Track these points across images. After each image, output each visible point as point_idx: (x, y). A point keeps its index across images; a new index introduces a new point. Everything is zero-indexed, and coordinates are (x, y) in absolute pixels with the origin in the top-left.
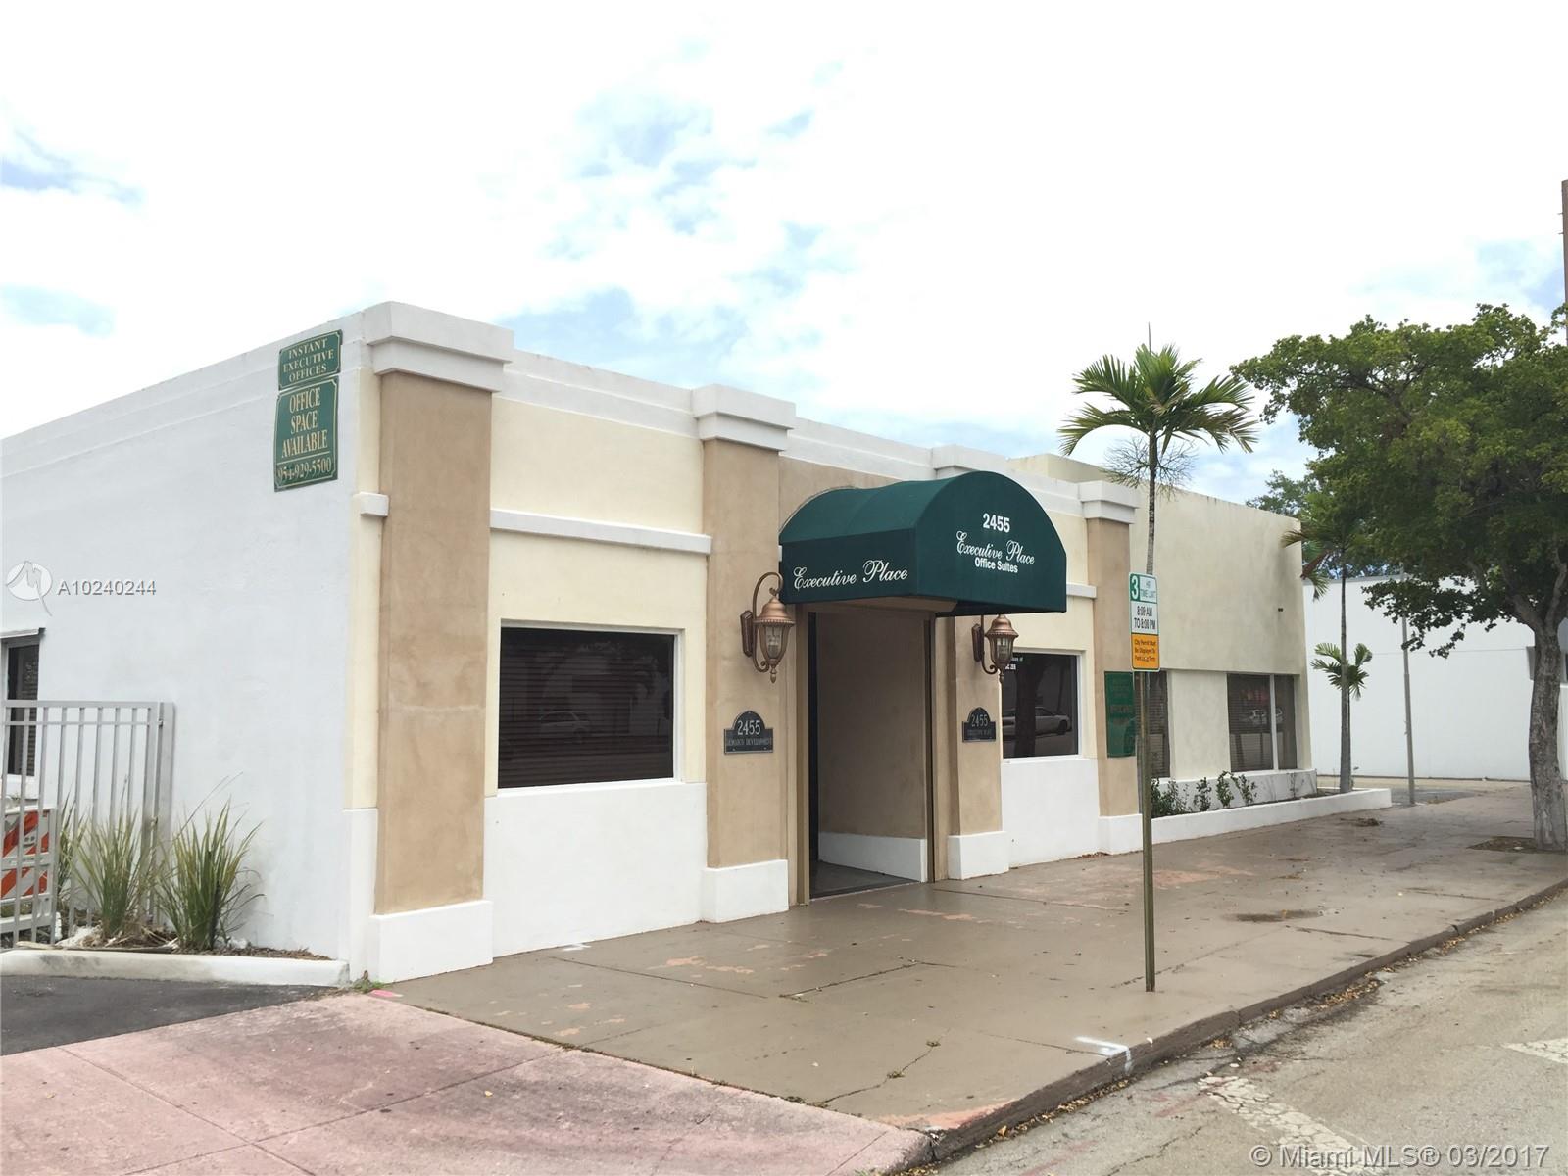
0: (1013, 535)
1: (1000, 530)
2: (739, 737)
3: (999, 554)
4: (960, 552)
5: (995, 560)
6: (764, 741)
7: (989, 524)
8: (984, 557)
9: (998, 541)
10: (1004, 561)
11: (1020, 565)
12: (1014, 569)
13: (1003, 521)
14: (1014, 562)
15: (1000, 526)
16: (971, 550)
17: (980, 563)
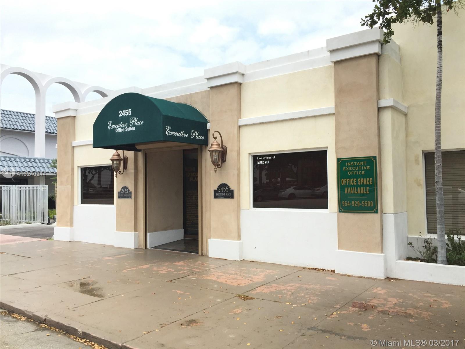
0: (132, 116)
1: (126, 115)
2: (122, 194)
3: (126, 125)
4: (109, 129)
5: (125, 128)
6: (129, 195)
7: (122, 114)
8: (120, 128)
9: (126, 120)
10: (128, 127)
11: (136, 127)
12: (134, 129)
13: (128, 111)
14: (133, 126)
15: (127, 114)
16: (114, 126)
17: (117, 131)
